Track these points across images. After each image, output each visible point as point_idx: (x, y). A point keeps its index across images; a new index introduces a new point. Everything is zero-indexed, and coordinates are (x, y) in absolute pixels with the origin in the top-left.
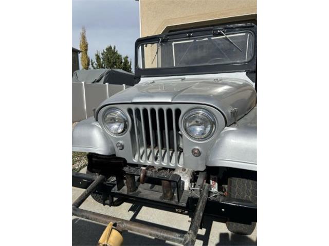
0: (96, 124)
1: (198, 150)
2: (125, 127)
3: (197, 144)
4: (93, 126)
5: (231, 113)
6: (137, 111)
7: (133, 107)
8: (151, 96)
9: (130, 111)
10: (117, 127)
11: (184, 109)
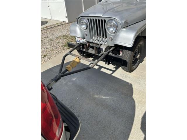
0: (77, 25)
1: (112, 38)
2: (87, 26)
3: (111, 35)
4: (76, 26)
5: (124, 22)
6: (91, 20)
7: (89, 18)
8: (95, 13)
9: (88, 20)
10: (84, 27)
11: (107, 20)
